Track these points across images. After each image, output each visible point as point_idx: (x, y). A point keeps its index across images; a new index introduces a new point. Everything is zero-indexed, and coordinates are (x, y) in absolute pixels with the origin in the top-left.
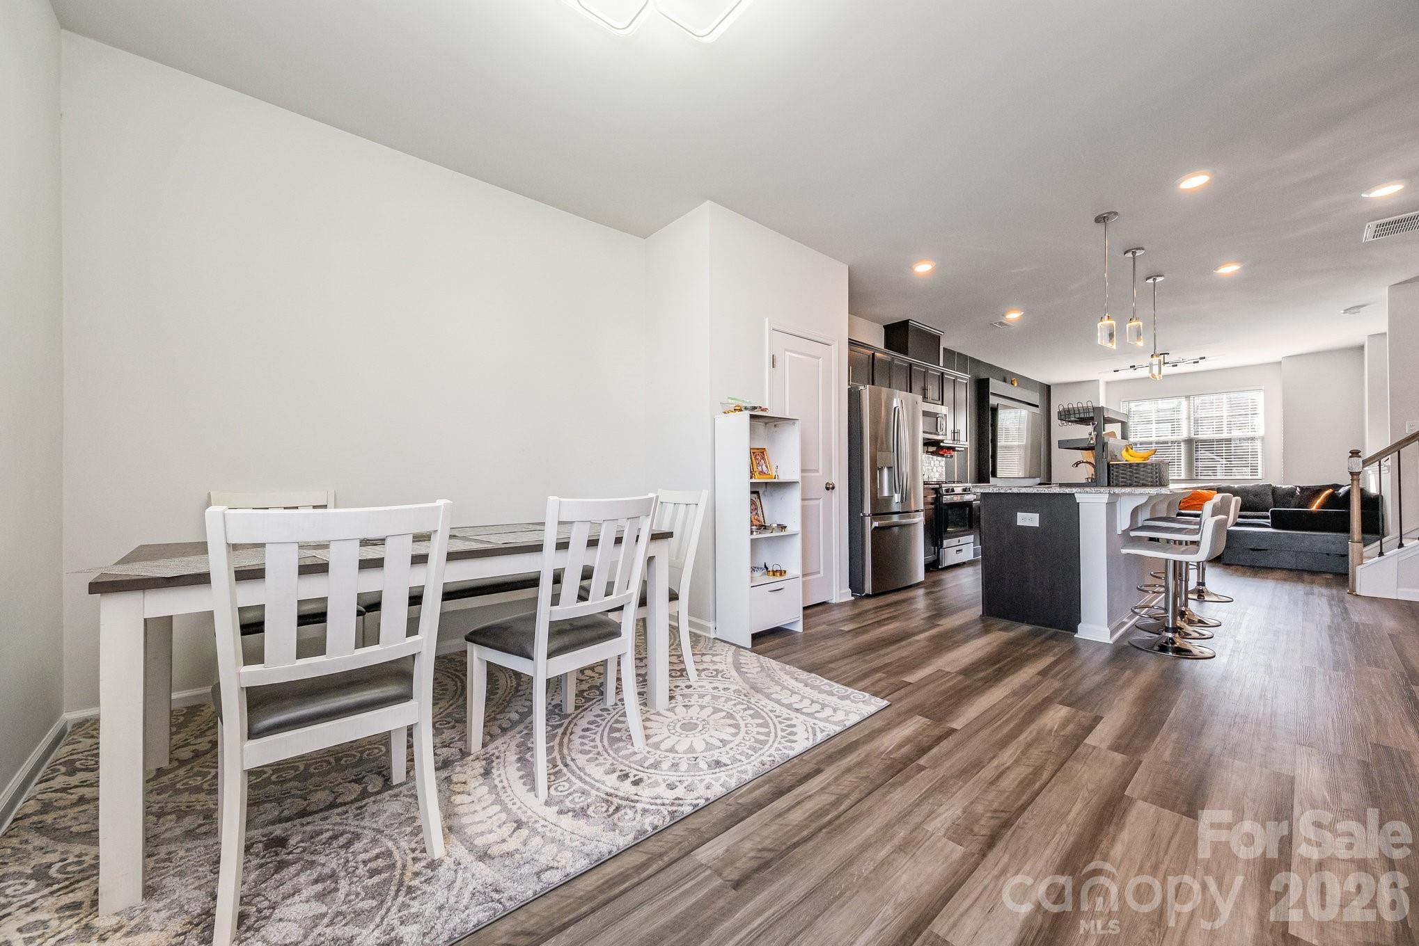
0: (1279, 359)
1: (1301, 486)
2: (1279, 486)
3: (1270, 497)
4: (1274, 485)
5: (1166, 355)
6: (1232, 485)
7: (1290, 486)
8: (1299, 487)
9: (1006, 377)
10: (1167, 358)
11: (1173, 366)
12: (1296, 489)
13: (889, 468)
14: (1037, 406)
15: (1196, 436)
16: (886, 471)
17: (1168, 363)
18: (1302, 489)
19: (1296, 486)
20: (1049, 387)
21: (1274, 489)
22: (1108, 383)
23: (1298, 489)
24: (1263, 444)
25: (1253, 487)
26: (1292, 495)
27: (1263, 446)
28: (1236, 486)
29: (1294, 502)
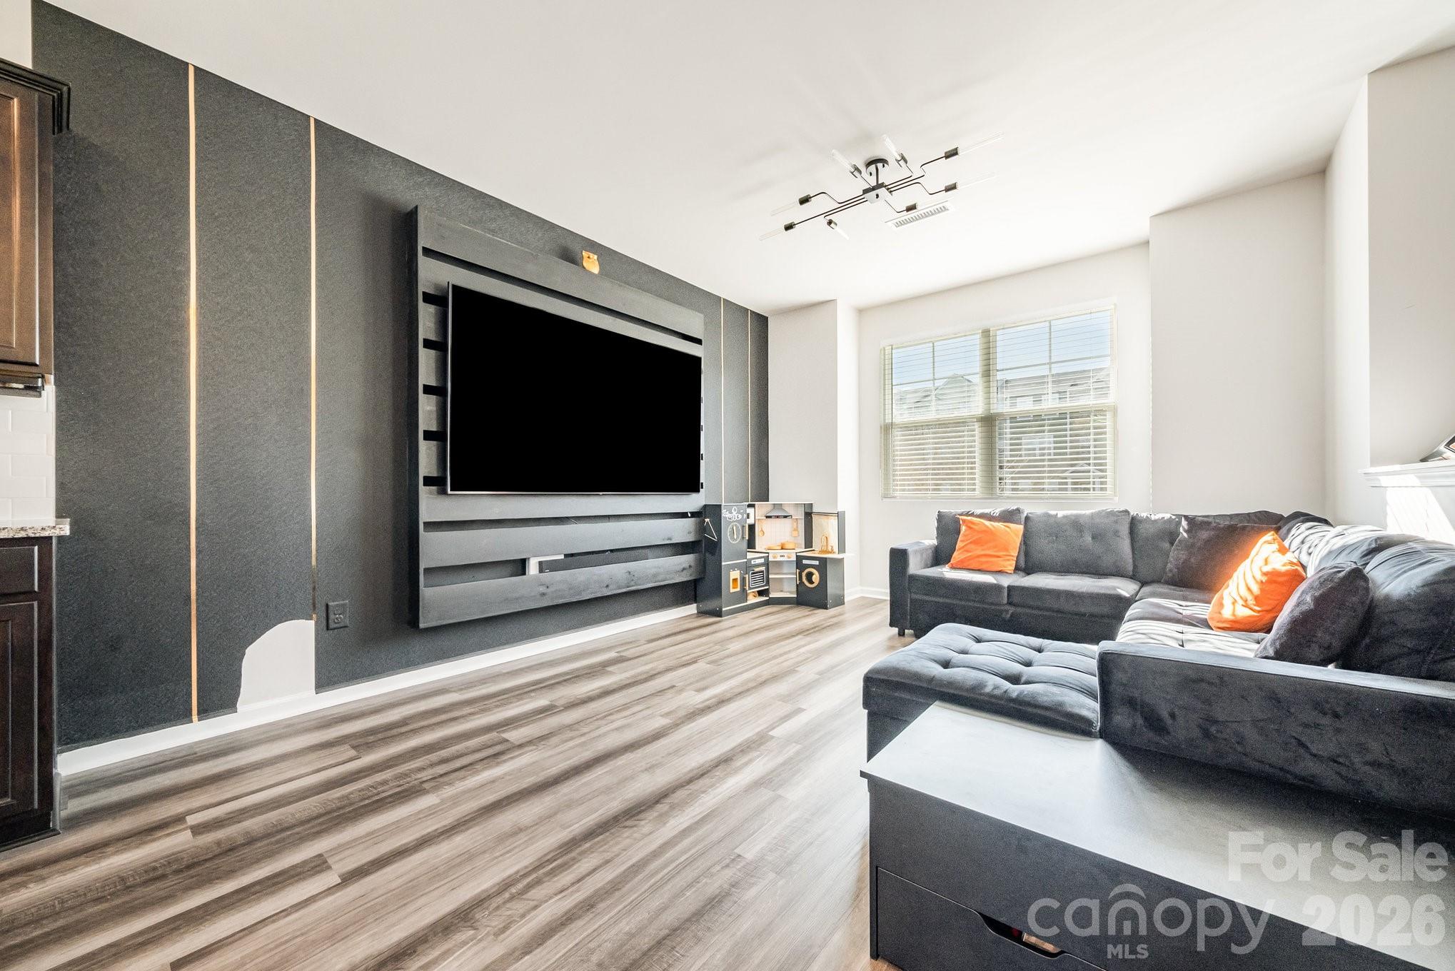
0: (1139, 228)
1: (1190, 514)
2: (1144, 515)
3: (1125, 546)
4: (1134, 513)
5: (880, 165)
6: (1053, 513)
7: (1167, 516)
8: (1186, 517)
12: (1179, 523)
15: (1000, 409)
17: (883, 186)
18: (1193, 523)
19: (1179, 516)
20: (763, 321)
21: (1134, 523)
22: (861, 311)
23: (1184, 523)
24: (1115, 422)
25: (1092, 516)
26: (1167, 545)
27: (1115, 428)
28: (1061, 514)
29: (1175, 557)
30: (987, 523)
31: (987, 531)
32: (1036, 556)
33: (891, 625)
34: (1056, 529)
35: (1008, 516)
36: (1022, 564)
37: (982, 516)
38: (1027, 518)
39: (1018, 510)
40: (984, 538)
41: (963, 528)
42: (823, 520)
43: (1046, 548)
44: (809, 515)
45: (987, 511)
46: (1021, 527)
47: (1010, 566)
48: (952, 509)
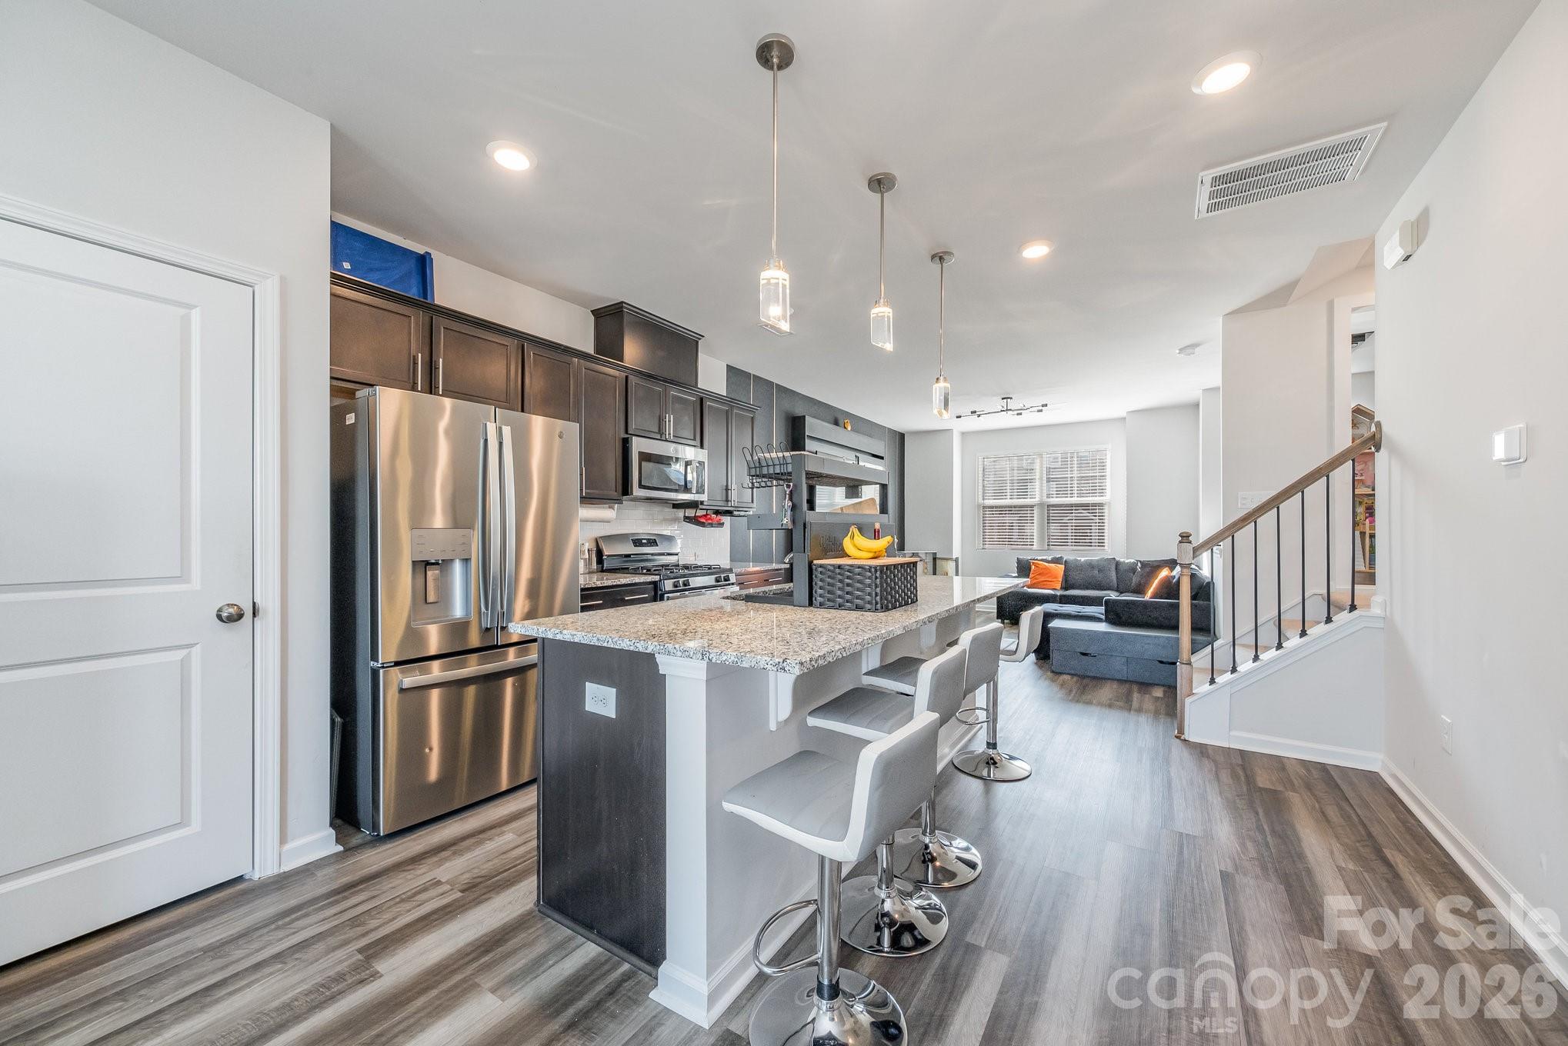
0: (1123, 414)
1: (1142, 560)
2: (1122, 560)
3: (1113, 575)
4: (1117, 559)
5: (1009, 400)
6: (1079, 559)
7: (1132, 561)
8: (1140, 561)
9: (837, 418)
10: (1012, 404)
11: (1018, 414)
12: (1137, 565)
13: (466, 561)
14: (882, 458)
15: (1049, 500)
16: (457, 567)
17: (1010, 410)
18: (1144, 564)
19: (1138, 561)
20: (902, 436)
21: (1118, 564)
22: (963, 434)
23: (1139, 564)
24: (1109, 511)
25: (1098, 560)
26: (1132, 575)
27: (1109, 513)
28: (1083, 559)
29: (1135, 580)
30: (1046, 564)
31: (1046, 568)
32: (1071, 581)
33: (997, 618)
34: (1081, 567)
35: (1057, 561)
36: (1064, 585)
37: (1042, 560)
38: (1066, 561)
39: (1061, 557)
40: (1045, 572)
41: (1033, 567)
42: (944, 563)
43: (1076, 577)
44: (935, 559)
45: (1044, 558)
46: (1063, 566)
47: (1059, 587)
48: (1026, 556)
